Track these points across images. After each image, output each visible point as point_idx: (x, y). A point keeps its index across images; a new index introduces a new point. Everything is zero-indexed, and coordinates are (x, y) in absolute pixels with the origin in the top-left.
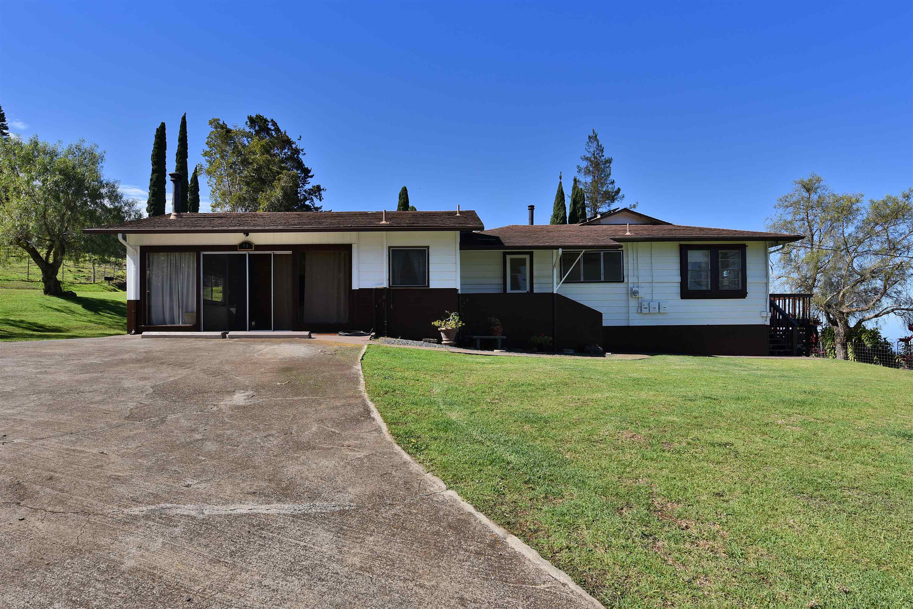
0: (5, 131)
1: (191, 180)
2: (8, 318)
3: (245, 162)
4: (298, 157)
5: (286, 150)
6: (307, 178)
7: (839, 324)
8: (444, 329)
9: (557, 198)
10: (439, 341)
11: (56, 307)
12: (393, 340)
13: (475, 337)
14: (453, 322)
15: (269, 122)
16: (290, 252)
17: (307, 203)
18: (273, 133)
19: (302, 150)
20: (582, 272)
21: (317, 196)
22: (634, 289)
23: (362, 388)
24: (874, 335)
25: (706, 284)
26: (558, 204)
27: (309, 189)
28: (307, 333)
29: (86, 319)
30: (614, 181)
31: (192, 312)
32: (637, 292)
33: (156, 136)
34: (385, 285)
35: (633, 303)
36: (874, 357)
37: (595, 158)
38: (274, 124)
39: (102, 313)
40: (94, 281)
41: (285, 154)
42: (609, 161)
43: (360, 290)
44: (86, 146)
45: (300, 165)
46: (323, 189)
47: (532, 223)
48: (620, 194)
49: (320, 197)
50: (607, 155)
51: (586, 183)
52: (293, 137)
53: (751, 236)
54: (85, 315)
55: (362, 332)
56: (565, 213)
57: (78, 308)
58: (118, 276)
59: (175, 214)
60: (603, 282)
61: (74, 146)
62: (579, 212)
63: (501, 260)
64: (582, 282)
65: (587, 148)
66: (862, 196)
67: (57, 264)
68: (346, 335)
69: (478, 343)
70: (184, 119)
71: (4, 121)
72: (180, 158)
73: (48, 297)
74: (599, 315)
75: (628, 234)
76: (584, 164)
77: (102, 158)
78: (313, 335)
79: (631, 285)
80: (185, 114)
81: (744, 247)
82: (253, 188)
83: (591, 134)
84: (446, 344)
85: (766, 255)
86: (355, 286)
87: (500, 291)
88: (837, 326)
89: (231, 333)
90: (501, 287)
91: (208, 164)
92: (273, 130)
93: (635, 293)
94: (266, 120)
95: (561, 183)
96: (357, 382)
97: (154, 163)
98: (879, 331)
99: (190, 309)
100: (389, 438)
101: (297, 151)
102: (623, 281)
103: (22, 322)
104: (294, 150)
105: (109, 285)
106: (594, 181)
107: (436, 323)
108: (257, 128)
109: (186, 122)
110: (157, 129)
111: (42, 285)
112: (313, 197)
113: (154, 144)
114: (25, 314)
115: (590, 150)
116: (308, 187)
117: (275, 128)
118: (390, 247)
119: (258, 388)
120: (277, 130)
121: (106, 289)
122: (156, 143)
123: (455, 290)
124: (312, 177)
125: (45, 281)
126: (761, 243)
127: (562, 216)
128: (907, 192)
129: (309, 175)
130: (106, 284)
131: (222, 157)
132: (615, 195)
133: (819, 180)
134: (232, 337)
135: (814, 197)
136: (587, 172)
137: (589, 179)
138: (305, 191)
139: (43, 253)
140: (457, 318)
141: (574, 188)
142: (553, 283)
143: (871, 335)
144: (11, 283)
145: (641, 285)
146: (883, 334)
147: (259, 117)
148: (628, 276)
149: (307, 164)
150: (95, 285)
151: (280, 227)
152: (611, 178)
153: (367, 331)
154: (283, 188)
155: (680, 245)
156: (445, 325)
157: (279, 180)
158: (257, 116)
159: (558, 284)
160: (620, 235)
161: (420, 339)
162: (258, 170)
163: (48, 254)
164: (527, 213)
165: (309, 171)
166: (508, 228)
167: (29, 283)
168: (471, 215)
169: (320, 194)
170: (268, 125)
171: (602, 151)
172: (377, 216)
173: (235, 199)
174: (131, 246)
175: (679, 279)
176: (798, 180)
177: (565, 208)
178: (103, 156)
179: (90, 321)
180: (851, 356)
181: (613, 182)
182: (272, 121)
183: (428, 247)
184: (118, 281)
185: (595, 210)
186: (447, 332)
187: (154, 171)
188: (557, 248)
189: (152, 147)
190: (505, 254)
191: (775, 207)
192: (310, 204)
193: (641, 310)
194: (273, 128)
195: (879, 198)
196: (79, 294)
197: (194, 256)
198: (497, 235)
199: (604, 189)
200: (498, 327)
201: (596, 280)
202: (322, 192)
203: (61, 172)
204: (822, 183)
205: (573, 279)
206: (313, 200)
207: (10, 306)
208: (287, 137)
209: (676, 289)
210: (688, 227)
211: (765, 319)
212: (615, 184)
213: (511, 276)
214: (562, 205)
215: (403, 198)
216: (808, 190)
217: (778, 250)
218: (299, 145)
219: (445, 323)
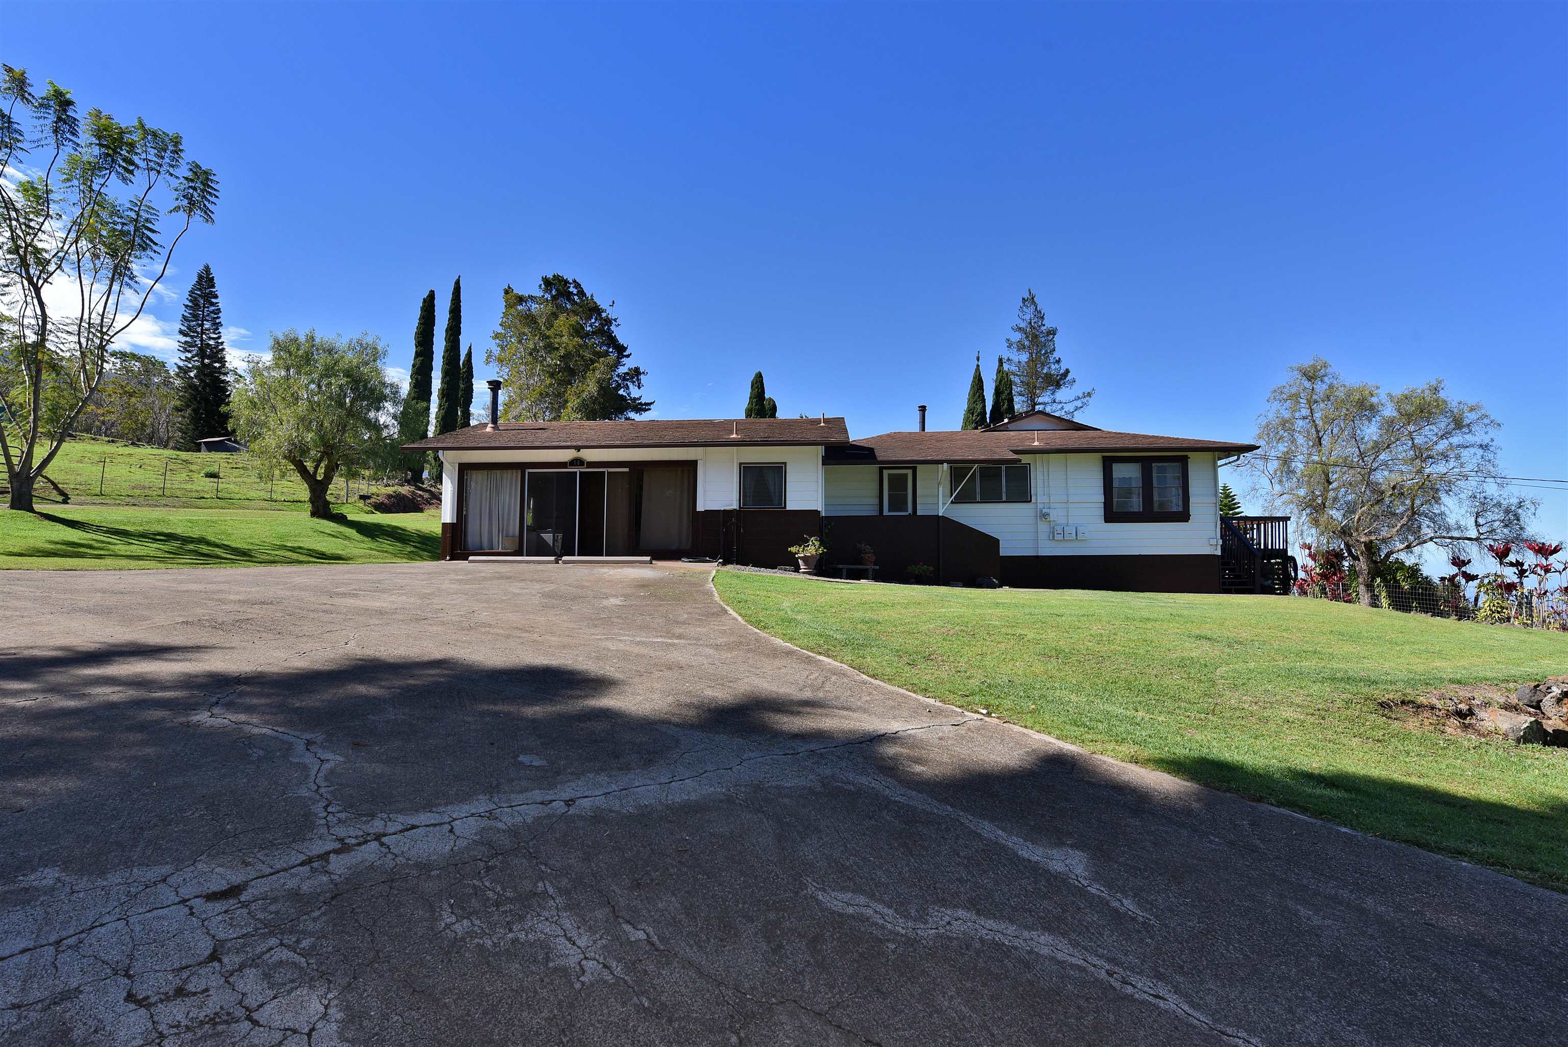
0: (213, 300)
1: (463, 364)
2: (285, 544)
3: (550, 348)
4: (609, 329)
5: (593, 321)
6: (621, 358)
7: (1361, 558)
8: (802, 555)
9: (972, 386)
10: (797, 569)
11: (329, 532)
12: (743, 567)
13: (841, 566)
14: (813, 547)
15: (570, 284)
16: (627, 470)
17: (621, 392)
18: (576, 298)
19: (615, 320)
20: (978, 490)
21: (634, 382)
22: (1044, 511)
23: (717, 598)
24: (1414, 572)
25: (1136, 504)
26: (974, 395)
27: (624, 374)
28: (648, 558)
29: (366, 546)
30: (1060, 359)
31: (513, 536)
32: (1048, 514)
33: (422, 309)
34: (735, 506)
35: (1043, 527)
36: (1413, 603)
37: (1032, 327)
38: (577, 285)
39: (381, 540)
40: (347, 500)
41: (591, 326)
42: (1052, 332)
43: (707, 512)
44: (369, 340)
45: (612, 341)
46: (643, 373)
47: (923, 429)
48: (1069, 377)
49: (639, 384)
50: (1049, 324)
51: (1019, 362)
52: (602, 302)
53: (1191, 445)
54: (363, 542)
55: (708, 558)
56: (984, 406)
57: (352, 532)
58: (373, 494)
59: (493, 426)
60: (1004, 502)
61: (355, 341)
62: (1004, 405)
63: (877, 477)
64: (978, 502)
65: (1021, 314)
66: (1378, 388)
67: (328, 479)
68: (690, 562)
69: (844, 573)
70: (457, 283)
71: (213, 287)
72: (451, 335)
73: (316, 520)
74: (996, 542)
75: (1036, 443)
76: (1017, 337)
77: (385, 353)
78: (654, 562)
79: (1040, 506)
80: (459, 277)
81: (1186, 458)
82: (559, 380)
83: (1026, 296)
84: (804, 573)
85: (1215, 468)
86: (700, 508)
87: (876, 513)
88: (1359, 560)
89: (565, 558)
90: (877, 508)
91: (499, 349)
92: (575, 295)
93: (1045, 516)
94: (566, 282)
95: (978, 366)
96: (712, 595)
97: (419, 344)
98: (1421, 567)
99: (511, 533)
100: (743, 622)
101: (608, 322)
102: (1031, 501)
103: (300, 548)
104: (605, 320)
105: (365, 505)
106: (1031, 360)
107: (793, 549)
108: (554, 292)
109: (460, 288)
110: (424, 299)
111: (308, 507)
112: (629, 384)
113: (420, 319)
114: (301, 539)
115: (1024, 317)
116: (622, 370)
117: (578, 292)
118: (741, 464)
119: (626, 597)
120: (581, 293)
121: (362, 510)
122: (422, 318)
123: (817, 512)
124: (628, 356)
125: (312, 501)
126: (1208, 455)
127: (979, 411)
128: (1434, 383)
129: (625, 354)
130: (361, 504)
131: (520, 342)
132: (1061, 379)
133: (1325, 366)
134: (565, 562)
135: (1321, 388)
136: (1021, 347)
137: (1024, 357)
138: (618, 376)
139: (309, 465)
140: (817, 543)
141: (1000, 371)
142: (938, 503)
143: (1408, 573)
144: (253, 503)
145: (1052, 506)
146: (1426, 571)
147: (556, 277)
148: (1036, 495)
149: (622, 340)
150: (349, 505)
151: (618, 443)
152: (1056, 355)
153: (714, 558)
154: (599, 381)
155: (1103, 457)
156: (803, 551)
157: (594, 370)
158: (554, 276)
159: (944, 504)
160: (1027, 445)
161: (773, 567)
162: (565, 357)
163: (316, 468)
164: (918, 414)
165: (625, 349)
166: (888, 435)
167: (273, 503)
168: (838, 424)
169: (638, 380)
170: (569, 287)
171: (1042, 318)
172: (726, 425)
173: (535, 395)
174: (450, 464)
175: (1102, 499)
176: (1295, 365)
177: (984, 401)
178: (386, 351)
179: (371, 549)
180: (1384, 602)
181: (1058, 361)
182: (575, 281)
183: (785, 463)
184: (374, 500)
185: (1033, 400)
186: (805, 559)
187: (417, 355)
188: (941, 462)
189: (416, 323)
190: (881, 470)
191: (1268, 401)
192: (624, 394)
193: (1054, 537)
194: (575, 291)
195: (1398, 392)
196: (350, 517)
197: (517, 473)
198: (872, 446)
199: (1045, 371)
200: (869, 555)
201: (998, 500)
202: (642, 377)
203: (348, 374)
204: (1329, 370)
205: (962, 498)
206: (628, 388)
207: (282, 530)
208: (595, 303)
209: (1099, 511)
210: (1119, 433)
211: (1215, 548)
212: (1061, 364)
213: (889, 495)
214: (979, 396)
215: (757, 387)
216: (1310, 379)
217: (1230, 463)
218: (611, 313)
219: (804, 549)
